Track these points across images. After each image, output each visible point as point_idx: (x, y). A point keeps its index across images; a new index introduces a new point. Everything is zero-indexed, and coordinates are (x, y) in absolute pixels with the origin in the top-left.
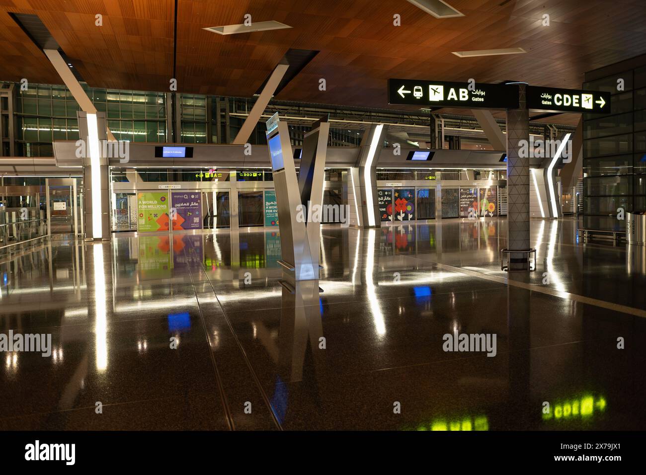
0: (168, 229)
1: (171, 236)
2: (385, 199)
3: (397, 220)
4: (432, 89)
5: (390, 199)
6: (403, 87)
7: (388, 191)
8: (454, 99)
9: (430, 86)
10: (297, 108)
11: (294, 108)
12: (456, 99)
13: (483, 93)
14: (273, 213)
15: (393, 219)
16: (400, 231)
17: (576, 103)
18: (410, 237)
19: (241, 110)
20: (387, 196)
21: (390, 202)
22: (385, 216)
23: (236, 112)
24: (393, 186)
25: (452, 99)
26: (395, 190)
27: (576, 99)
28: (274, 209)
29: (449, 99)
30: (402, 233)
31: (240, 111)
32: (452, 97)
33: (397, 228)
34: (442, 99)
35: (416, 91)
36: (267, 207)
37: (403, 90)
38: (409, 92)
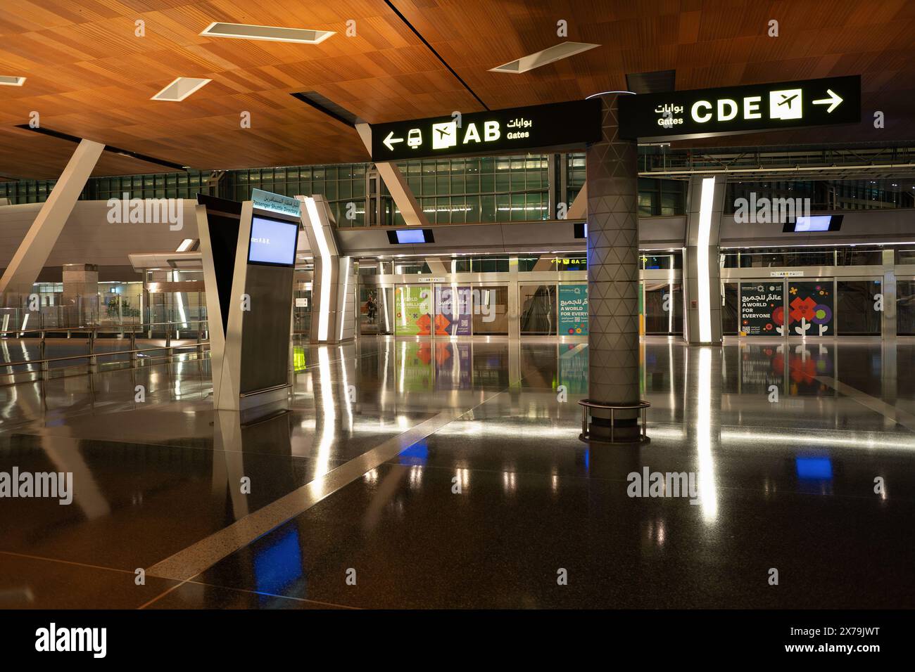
0: (430, 334)
1: (433, 343)
2: (770, 298)
3: (793, 333)
4: (437, 130)
5: (779, 298)
6: (392, 133)
7: (775, 285)
8: (474, 140)
9: (434, 125)
10: (753, 155)
11: (748, 156)
12: (478, 140)
13: (527, 124)
14: (571, 316)
15: (785, 332)
16: (801, 354)
17: (752, 112)
18: (821, 365)
19: (659, 167)
20: (773, 293)
21: (780, 303)
22: (769, 327)
23: (649, 170)
24: (786, 276)
25: (472, 142)
26: (790, 283)
27: (752, 103)
28: (573, 311)
29: (466, 141)
30: (804, 358)
31: (656, 169)
32: (472, 138)
33: (793, 348)
34: (454, 144)
35: (411, 137)
36: (562, 309)
37: (393, 138)
38: (401, 140)
